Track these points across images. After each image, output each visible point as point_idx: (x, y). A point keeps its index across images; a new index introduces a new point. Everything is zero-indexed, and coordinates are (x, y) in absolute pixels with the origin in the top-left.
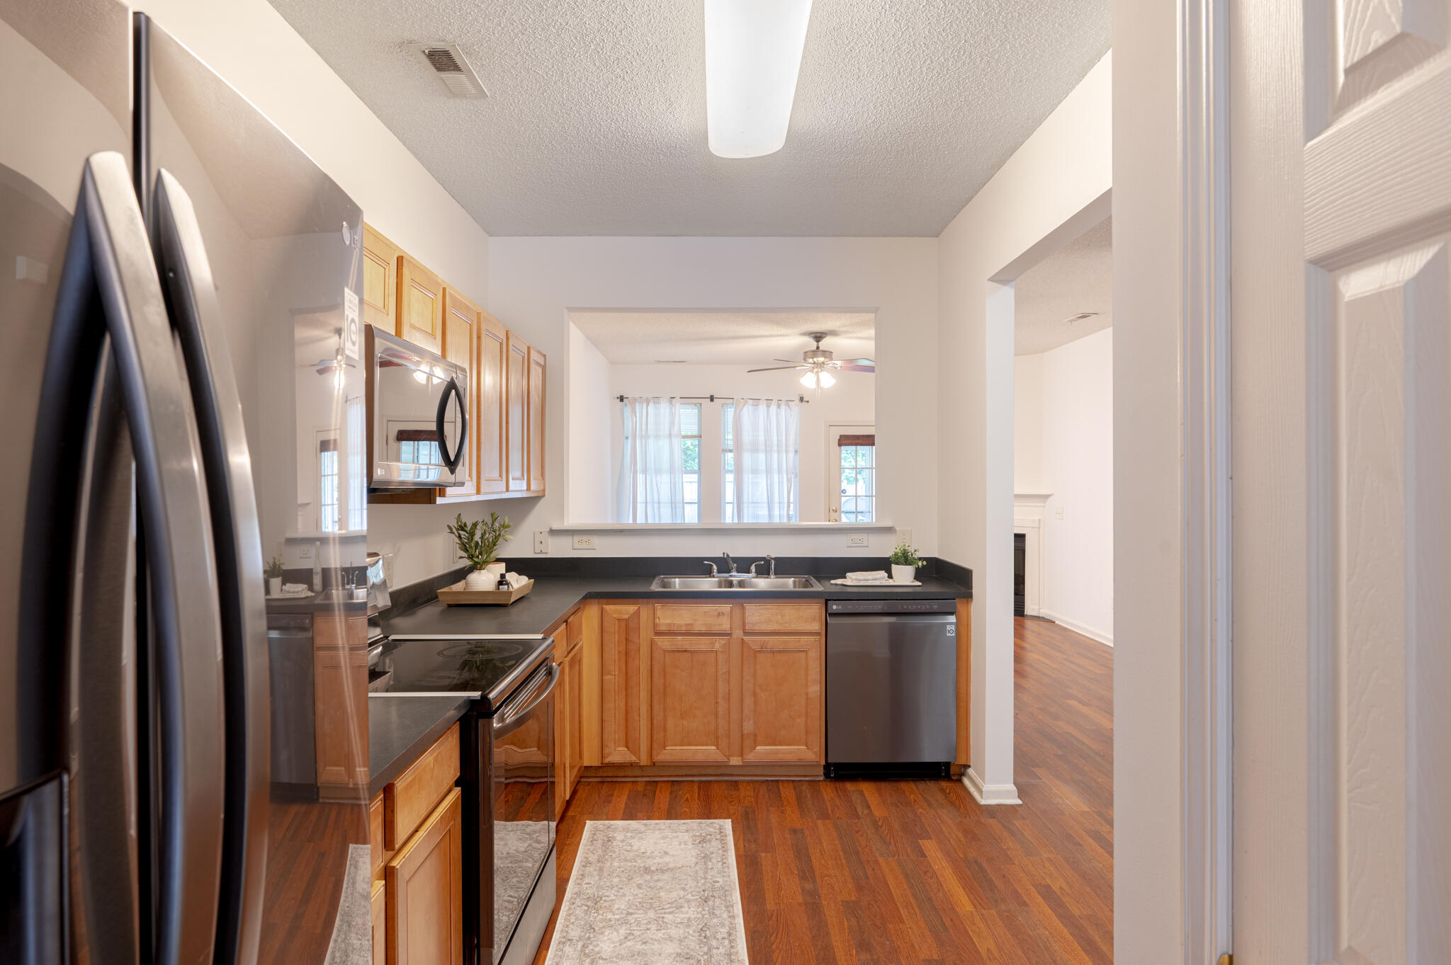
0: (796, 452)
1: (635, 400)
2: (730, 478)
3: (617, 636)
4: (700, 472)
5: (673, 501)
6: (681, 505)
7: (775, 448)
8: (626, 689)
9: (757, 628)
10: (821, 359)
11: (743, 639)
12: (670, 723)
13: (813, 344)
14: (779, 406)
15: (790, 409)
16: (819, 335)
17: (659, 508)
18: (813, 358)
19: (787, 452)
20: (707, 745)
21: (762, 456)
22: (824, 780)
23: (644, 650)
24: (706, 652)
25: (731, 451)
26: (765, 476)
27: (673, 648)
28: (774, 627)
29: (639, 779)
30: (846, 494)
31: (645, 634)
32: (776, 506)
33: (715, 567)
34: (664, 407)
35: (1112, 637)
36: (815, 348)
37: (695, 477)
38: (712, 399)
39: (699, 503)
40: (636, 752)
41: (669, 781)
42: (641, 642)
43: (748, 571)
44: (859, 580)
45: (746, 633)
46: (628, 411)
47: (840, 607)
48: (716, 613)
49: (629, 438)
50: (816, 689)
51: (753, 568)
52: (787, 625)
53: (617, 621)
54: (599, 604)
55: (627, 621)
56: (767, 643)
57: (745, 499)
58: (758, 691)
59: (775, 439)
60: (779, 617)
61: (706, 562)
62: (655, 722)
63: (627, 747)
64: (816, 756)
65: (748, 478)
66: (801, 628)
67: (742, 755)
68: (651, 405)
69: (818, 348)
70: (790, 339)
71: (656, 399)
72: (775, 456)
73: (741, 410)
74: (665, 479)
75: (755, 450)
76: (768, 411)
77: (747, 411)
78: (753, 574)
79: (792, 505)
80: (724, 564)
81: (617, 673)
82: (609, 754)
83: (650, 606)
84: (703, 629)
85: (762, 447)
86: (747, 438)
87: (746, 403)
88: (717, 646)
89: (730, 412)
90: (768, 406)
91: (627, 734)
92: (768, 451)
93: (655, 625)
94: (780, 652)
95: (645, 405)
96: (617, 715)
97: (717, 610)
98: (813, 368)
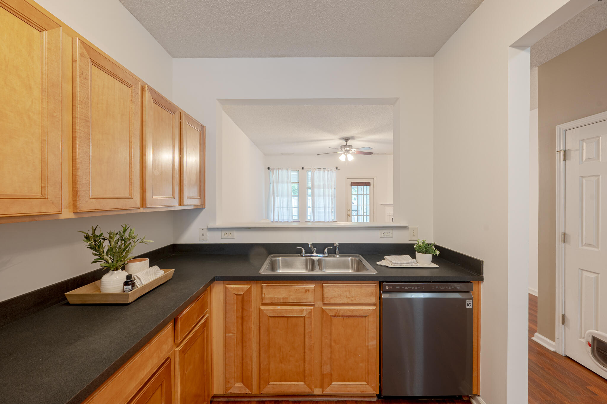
0: (335, 188)
1: (274, 169)
2: (310, 198)
3: (235, 306)
4: (298, 196)
5: (288, 207)
6: (291, 208)
7: (327, 187)
8: (242, 343)
9: (332, 301)
10: (348, 149)
11: (322, 309)
12: (272, 366)
13: (344, 143)
14: (328, 171)
15: (333, 172)
16: (347, 139)
17: (283, 210)
18: (344, 148)
19: (331, 188)
20: (298, 381)
21: (322, 190)
22: (377, 401)
23: (255, 315)
24: (297, 317)
25: (310, 188)
26: (323, 197)
27: (275, 315)
28: (345, 300)
29: (253, 399)
30: (353, 204)
31: (255, 303)
32: (327, 209)
33: (303, 250)
34: (285, 172)
35: (537, 291)
36: (345, 144)
37: (296, 198)
38: (303, 168)
39: (298, 208)
40: (248, 386)
41: (273, 401)
42: (253, 310)
43: (323, 253)
44: (397, 264)
45: (324, 304)
46: (271, 173)
47: (391, 287)
48: (304, 290)
49: (272, 183)
50: (373, 343)
51: (326, 250)
52: (353, 299)
53: (235, 296)
54: (223, 283)
55: (242, 296)
56: (340, 311)
57: (315, 206)
58: (333, 344)
59: (327, 183)
60: (348, 293)
61: (298, 247)
62: (262, 365)
63: (243, 382)
64: (374, 390)
65: (316, 198)
66: (363, 301)
67: (322, 387)
68: (280, 171)
69: (346, 144)
70: (335, 141)
71: (282, 169)
72: (327, 190)
73: (314, 172)
74: (285, 199)
75: (319, 187)
76: (324, 173)
77: (316, 173)
78: (326, 255)
79: (333, 208)
80: (308, 249)
81: (235, 332)
82: (231, 388)
83: (259, 285)
84: (295, 302)
85: (322, 187)
86: (316, 183)
87: (316, 170)
88: (305, 313)
89: (310, 173)
90: (324, 171)
91: (242, 373)
92: (324, 187)
93: (262, 299)
94: (349, 317)
95: (277, 171)
96: (236, 361)
97: (304, 288)
98: (345, 152)
